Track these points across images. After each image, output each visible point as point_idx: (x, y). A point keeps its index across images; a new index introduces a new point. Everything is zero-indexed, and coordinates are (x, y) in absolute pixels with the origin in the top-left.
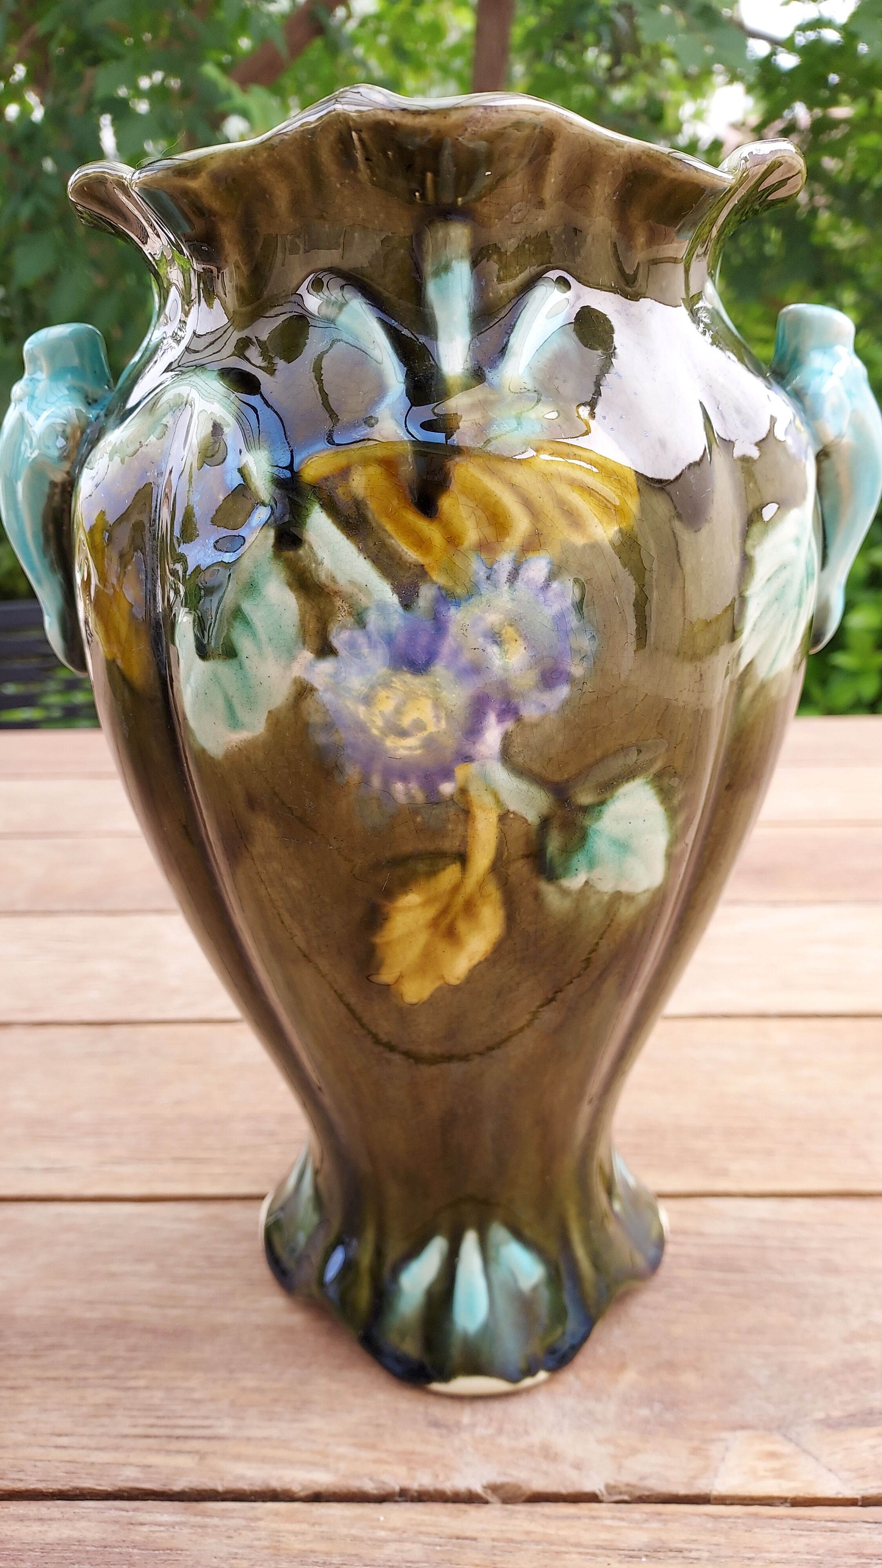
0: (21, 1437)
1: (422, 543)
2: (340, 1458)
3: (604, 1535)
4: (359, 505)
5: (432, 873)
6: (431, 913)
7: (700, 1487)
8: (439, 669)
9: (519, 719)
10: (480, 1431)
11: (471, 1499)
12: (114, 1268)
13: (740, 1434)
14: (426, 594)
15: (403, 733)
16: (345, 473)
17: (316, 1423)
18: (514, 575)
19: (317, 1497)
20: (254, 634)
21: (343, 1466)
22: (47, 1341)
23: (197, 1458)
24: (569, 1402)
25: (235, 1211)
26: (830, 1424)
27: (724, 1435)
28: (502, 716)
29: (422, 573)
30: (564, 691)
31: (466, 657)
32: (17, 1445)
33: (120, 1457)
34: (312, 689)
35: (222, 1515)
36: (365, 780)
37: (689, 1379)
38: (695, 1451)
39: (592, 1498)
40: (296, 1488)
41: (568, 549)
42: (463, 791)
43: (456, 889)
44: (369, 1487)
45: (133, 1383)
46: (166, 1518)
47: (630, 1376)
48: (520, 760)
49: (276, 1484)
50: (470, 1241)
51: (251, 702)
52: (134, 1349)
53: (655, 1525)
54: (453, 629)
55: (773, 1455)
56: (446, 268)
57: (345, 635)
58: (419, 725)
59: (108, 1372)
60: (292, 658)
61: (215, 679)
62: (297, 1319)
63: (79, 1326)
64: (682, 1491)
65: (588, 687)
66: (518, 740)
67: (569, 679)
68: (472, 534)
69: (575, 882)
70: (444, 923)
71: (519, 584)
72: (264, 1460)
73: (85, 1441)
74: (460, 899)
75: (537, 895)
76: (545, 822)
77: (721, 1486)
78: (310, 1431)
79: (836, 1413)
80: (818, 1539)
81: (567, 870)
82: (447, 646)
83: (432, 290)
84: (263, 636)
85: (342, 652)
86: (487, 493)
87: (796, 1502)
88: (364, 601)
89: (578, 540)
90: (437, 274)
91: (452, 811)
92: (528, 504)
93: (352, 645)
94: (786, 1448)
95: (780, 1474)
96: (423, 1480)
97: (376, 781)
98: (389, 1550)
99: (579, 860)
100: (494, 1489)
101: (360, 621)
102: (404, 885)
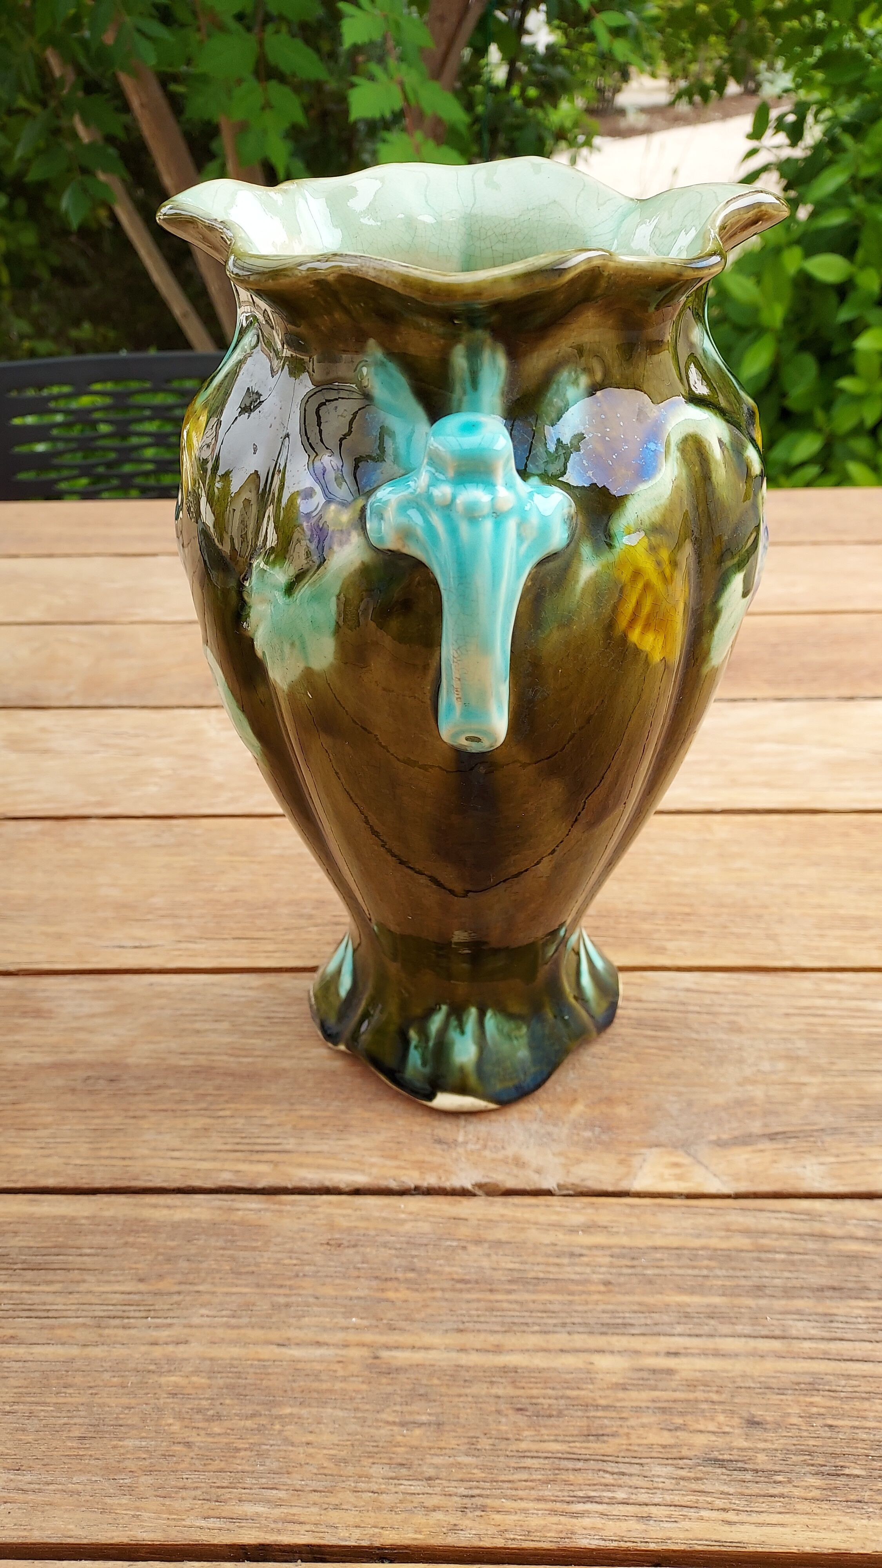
0: (146, 1152)
2: (372, 1165)
3: (554, 1218)
7: (624, 1186)
10: (471, 1147)
11: (464, 1193)
12: (198, 1026)
13: (654, 1150)
17: (355, 1141)
19: (357, 1192)
21: (375, 1171)
22: (155, 1082)
23: (272, 1166)
24: (535, 1126)
25: (286, 980)
26: (720, 1144)
27: (643, 1151)
32: (144, 1157)
33: (217, 1165)
35: (293, 1203)
37: (622, 1111)
38: (621, 1162)
39: (549, 1193)
40: (342, 1186)
44: (393, 1185)
45: (221, 1113)
46: (254, 1206)
47: (579, 1108)
49: (328, 1183)
52: (219, 1088)
53: (590, 1211)
55: (676, 1165)
59: (203, 1105)
62: (338, 1064)
63: (177, 1070)
64: (610, 1188)
72: (319, 1167)
73: (191, 1154)
77: (638, 1186)
78: (351, 1147)
79: (725, 1136)
80: (701, 1220)
87: (689, 1196)
94: (686, 1160)
95: (679, 1178)
96: (431, 1180)
98: (408, 1227)
100: (480, 1186)
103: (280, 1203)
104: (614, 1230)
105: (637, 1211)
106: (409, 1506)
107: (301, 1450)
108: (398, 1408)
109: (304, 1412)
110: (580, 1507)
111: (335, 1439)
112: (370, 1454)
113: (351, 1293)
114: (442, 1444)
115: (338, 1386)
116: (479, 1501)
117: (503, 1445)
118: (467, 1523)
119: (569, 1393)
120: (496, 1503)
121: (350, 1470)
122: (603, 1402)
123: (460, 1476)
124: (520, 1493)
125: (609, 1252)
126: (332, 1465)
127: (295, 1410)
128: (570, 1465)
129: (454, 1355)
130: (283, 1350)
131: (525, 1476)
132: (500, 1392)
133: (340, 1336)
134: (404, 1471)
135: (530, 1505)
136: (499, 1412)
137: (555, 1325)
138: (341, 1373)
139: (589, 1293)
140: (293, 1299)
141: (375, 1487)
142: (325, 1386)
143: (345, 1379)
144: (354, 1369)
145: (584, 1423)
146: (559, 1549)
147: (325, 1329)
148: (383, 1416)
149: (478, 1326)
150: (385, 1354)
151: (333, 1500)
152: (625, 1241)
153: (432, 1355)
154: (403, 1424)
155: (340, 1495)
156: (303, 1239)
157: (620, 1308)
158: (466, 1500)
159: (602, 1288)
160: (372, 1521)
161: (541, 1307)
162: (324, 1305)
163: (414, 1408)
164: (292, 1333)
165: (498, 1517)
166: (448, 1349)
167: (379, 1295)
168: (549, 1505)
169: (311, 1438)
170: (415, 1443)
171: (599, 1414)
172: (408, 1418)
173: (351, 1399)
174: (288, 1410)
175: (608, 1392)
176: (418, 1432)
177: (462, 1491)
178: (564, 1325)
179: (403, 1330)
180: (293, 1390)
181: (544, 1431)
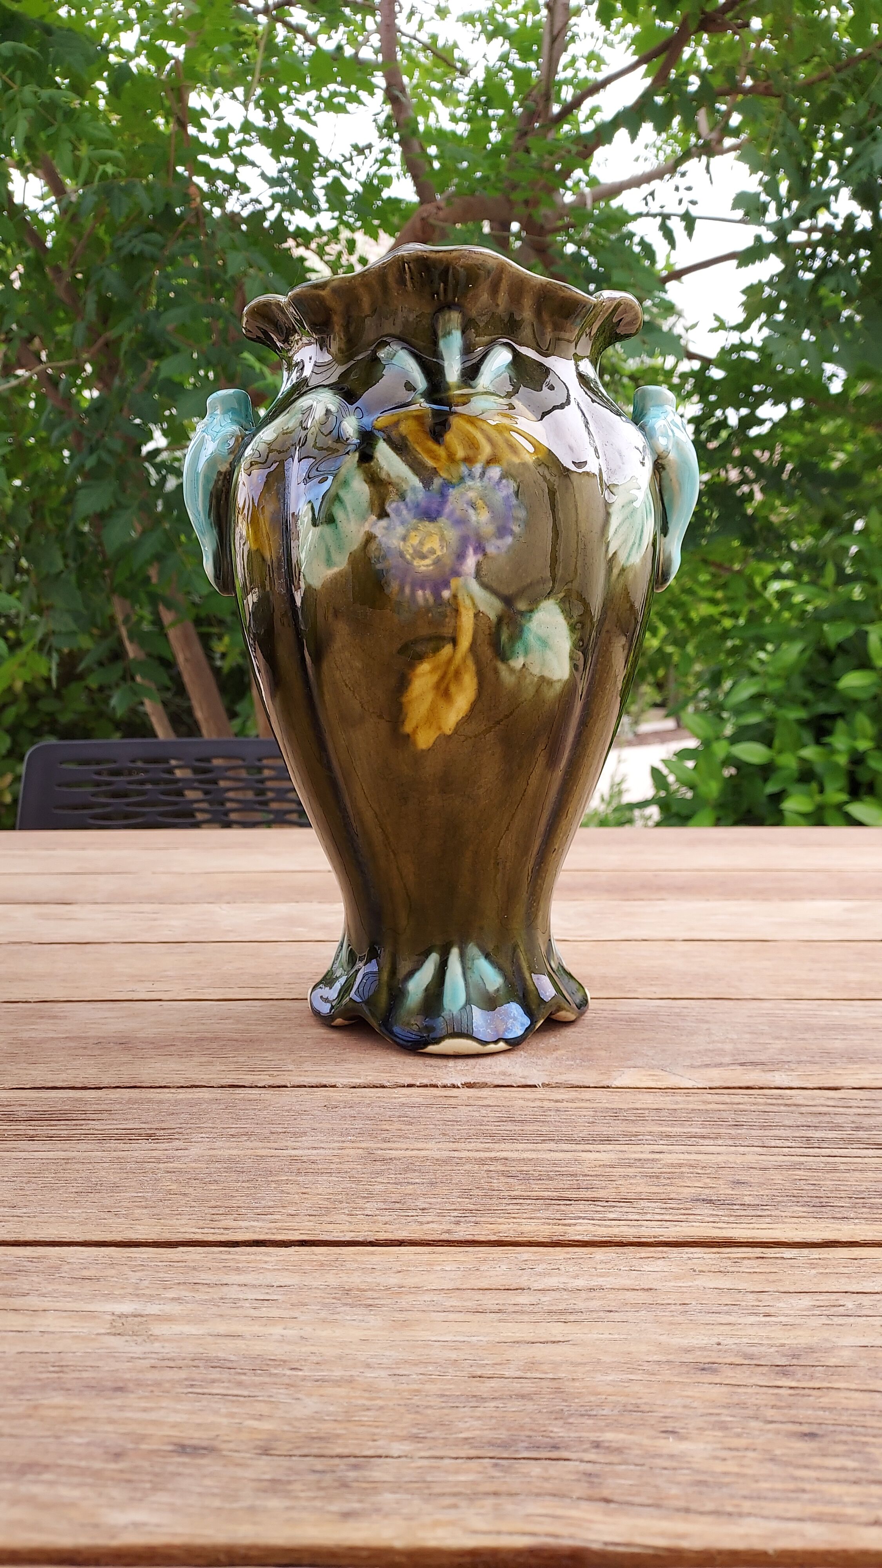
0: (152, 1072)
1: (435, 458)
3: (540, 1096)
4: (404, 438)
5: (436, 650)
6: (435, 678)
8: (443, 521)
9: (485, 555)
11: (452, 1086)
12: (204, 1021)
13: (632, 1069)
14: (437, 482)
15: (423, 557)
16: (397, 424)
17: (351, 1066)
18: (483, 474)
19: (353, 1087)
20: (345, 508)
22: (162, 1044)
26: (693, 1067)
27: (622, 1069)
28: (476, 552)
29: (435, 471)
30: (509, 540)
31: (458, 513)
32: (150, 1074)
34: (375, 537)
36: (402, 589)
37: (601, 1053)
38: (602, 1074)
39: (532, 1086)
40: (340, 1084)
41: (510, 464)
42: (455, 596)
43: (450, 661)
44: (387, 1084)
45: (224, 1056)
46: (254, 1092)
47: (562, 1052)
48: (485, 580)
49: (325, 1083)
50: (455, 953)
51: (340, 548)
52: (224, 1045)
53: (573, 1094)
54: (451, 498)
55: (654, 1076)
56: (449, 333)
57: (394, 505)
58: (432, 551)
59: (207, 1053)
60: (364, 519)
61: (321, 537)
63: (184, 1039)
64: (593, 1085)
65: (522, 540)
66: (484, 567)
67: (512, 533)
68: (460, 453)
69: (517, 663)
70: (443, 686)
71: (485, 479)
72: (318, 1077)
73: (196, 1072)
74: (452, 668)
75: (496, 671)
76: (500, 619)
77: (618, 1084)
78: (347, 1068)
79: (698, 1064)
81: (513, 654)
82: (447, 510)
83: (441, 343)
84: (349, 509)
85: (392, 515)
86: (469, 432)
88: (405, 487)
89: (516, 460)
90: (444, 336)
91: (449, 610)
92: (489, 440)
93: (398, 511)
94: (662, 1073)
95: (657, 1080)
96: (424, 1082)
97: (407, 590)
98: (401, 1100)
99: (519, 647)
100: (469, 1084)
101: (402, 497)
102: (420, 658)
103: (280, 1091)
104: (597, 1101)
105: (618, 1094)
106: (404, 1221)
107: (297, 1196)
108: (392, 1176)
109: (300, 1178)
111: (330, 1191)
113: (347, 1127)
114: (436, 1193)
115: (334, 1166)
118: (461, 1229)
119: (557, 1169)
120: (490, 1220)
121: (345, 1205)
122: (590, 1173)
123: (454, 1208)
124: (513, 1215)
125: (593, 1110)
126: (326, 1203)
127: (291, 1178)
128: (561, 1202)
129: (446, 1152)
130: (281, 1151)
132: (492, 1168)
133: (336, 1145)
135: (524, 1220)
136: (490, 1178)
137: (543, 1140)
138: (336, 1161)
140: (291, 1129)
141: (369, 1213)
142: (320, 1166)
143: (340, 1163)
144: (349, 1158)
145: (574, 1182)
147: (321, 1142)
149: (469, 1140)
150: (379, 1152)
151: (328, 1219)
152: (607, 1106)
153: (425, 1152)
154: (396, 1183)
155: (335, 1217)
156: (301, 1105)
163: (409, 1176)
164: (290, 1144)
165: (491, 1226)
166: (440, 1150)
167: (374, 1127)
168: (542, 1221)
169: (306, 1190)
170: (409, 1192)
171: (588, 1178)
173: (347, 1172)
174: (284, 1178)
176: (411, 1187)
179: (397, 1142)
180: (289, 1169)
181: (534, 1186)
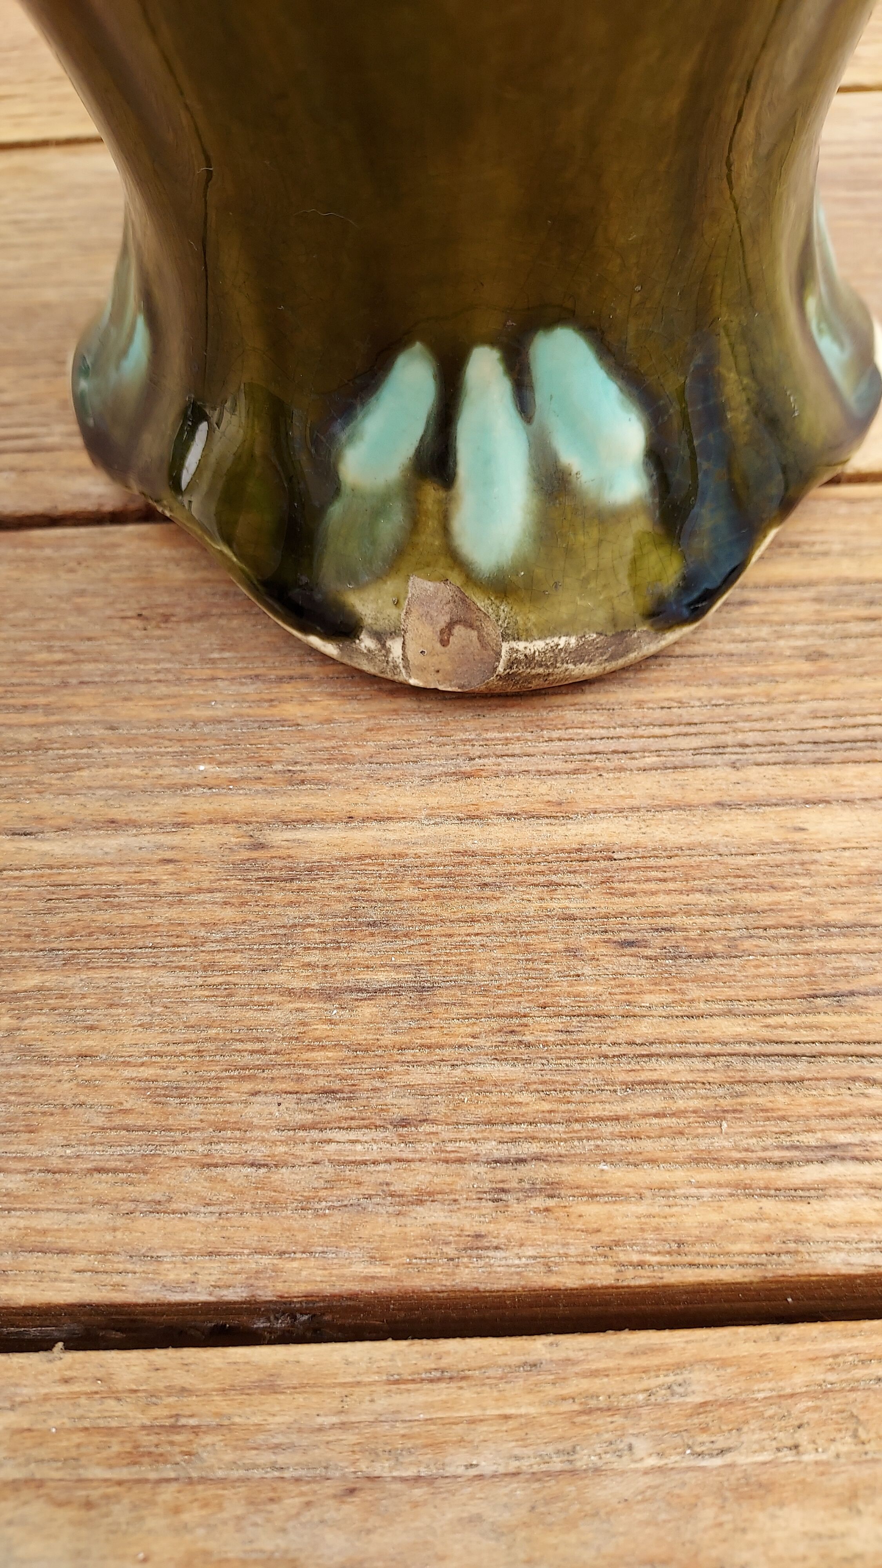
103: (28, 545)
104: (818, 548)
105: (866, 509)
106: (353, 1194)
107: (64, 1071)
108: (314, 957)
109: (73, 981)
110: (812, 1173)
111: (153, 1040)
112: (245, 1073)
113: (193, 712)
114: (433, 1036)
115: (163, 914)
116: (540, 1172)
117: (591, 1030)
118: (511, 1228)
119: (748, 898)
120: (587, 1174)
121: (194, 1112)
122: (840, 915)
123: (483, 1112)
124: (647, 1145)
125: (812, 593)
126: (144, 1105)
127: (51, 979)
128: (774, 1069)
129: (452, 828)
130: (25, 843)
131: (656, 1103)
132: (574, 906)
133: (169, 804)
134: (335, 1109)
135: (679, 1174)
136: (572, 952)
137: (697, 751)
138: (170, 885)
139: (773, 679)
140: (55, 733)
141: (259, 1152)
142: (127, 918)
143: (179, 898)
144: (201, 874)
145: (800, 966)
146: (765, 1280)
147: (130, 792)
148: (279, 978)
149: (506, 764)
150: (278, 837)
151: (147, 1190)
152: (848, 568)
153: (396, 832)
154: (328, 995)
155: (165, 1178)
156: (80, 610)
157: (854, 706)
158: (504, 1172)
159: (806, 667)
160: (251, 1239)
161: (660, 715)
162: (129, 741)
163: (359, 954)
164: (45, 806)
165: (593, 1211)
166: (435, 816)
167: (264, 711)
168: (730, 1174)
169: (92, 1042)
170: (361, 1037)
171: (837, 943)
172: (342, 979)
173: (197, 942)
174: (33, 980)
175: (851, 893)
176: (367, 1010)
177: (491, 1148)
178: (719, 749)
179: (322, 782)
180: (46, 931)
181: (694, 991)
